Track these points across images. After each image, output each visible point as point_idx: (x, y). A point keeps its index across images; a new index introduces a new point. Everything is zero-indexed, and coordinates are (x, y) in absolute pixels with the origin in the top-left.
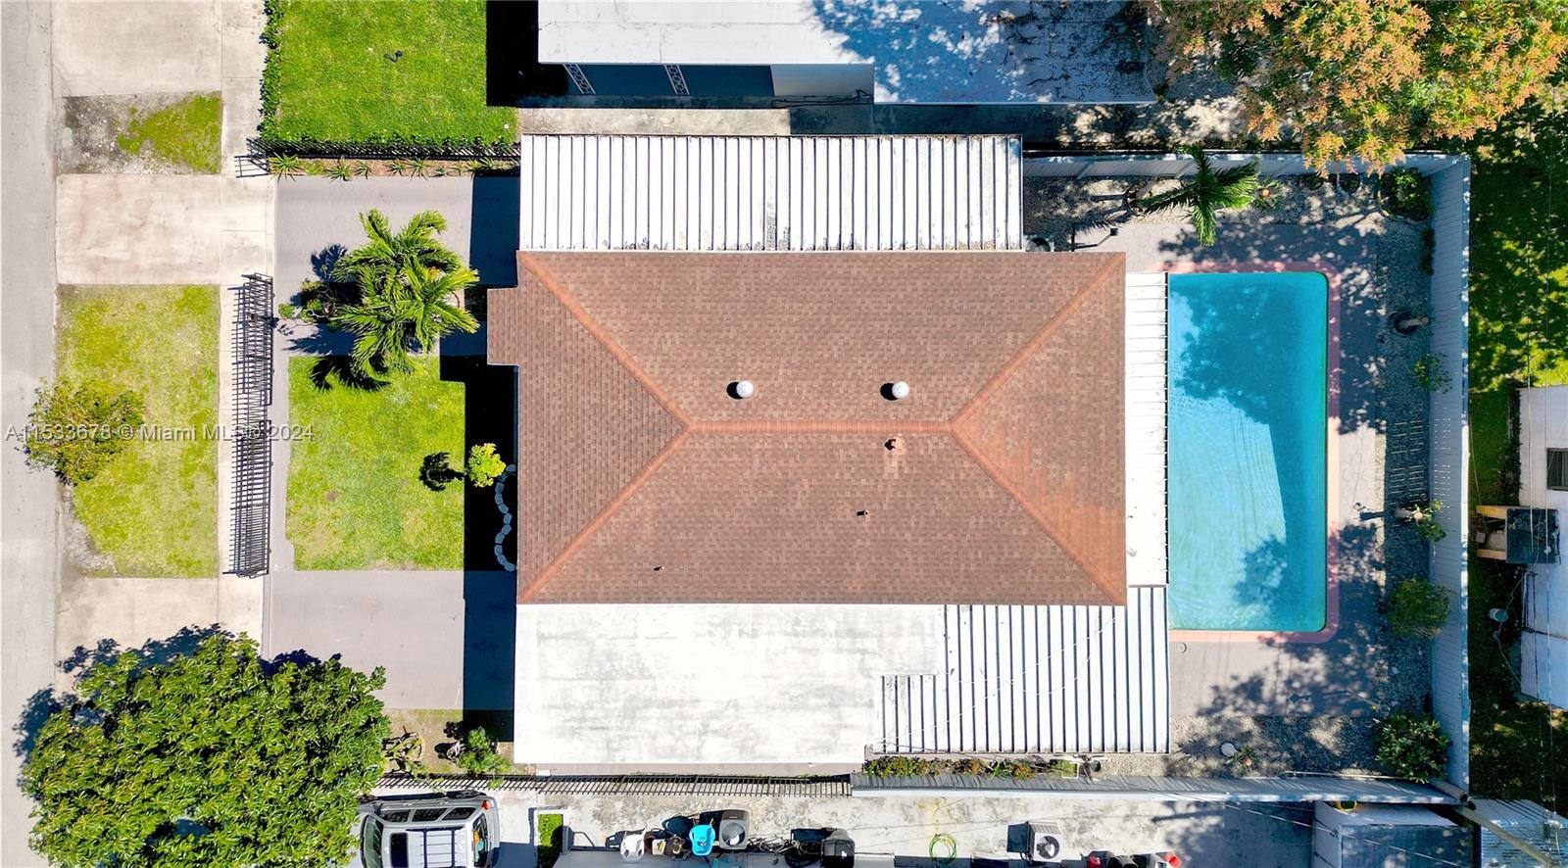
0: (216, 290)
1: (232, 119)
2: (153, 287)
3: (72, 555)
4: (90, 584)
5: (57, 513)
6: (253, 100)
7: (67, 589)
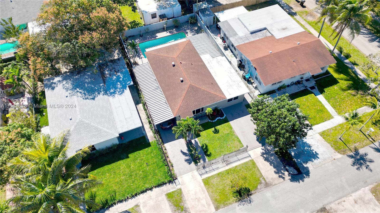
0: (203, 180)
1: (169, 190)
2: (208, 192)
3: (264, 186)
4: (267, 181)
5: (259, 192)
6: (164, 187)
7: (271, 185)
